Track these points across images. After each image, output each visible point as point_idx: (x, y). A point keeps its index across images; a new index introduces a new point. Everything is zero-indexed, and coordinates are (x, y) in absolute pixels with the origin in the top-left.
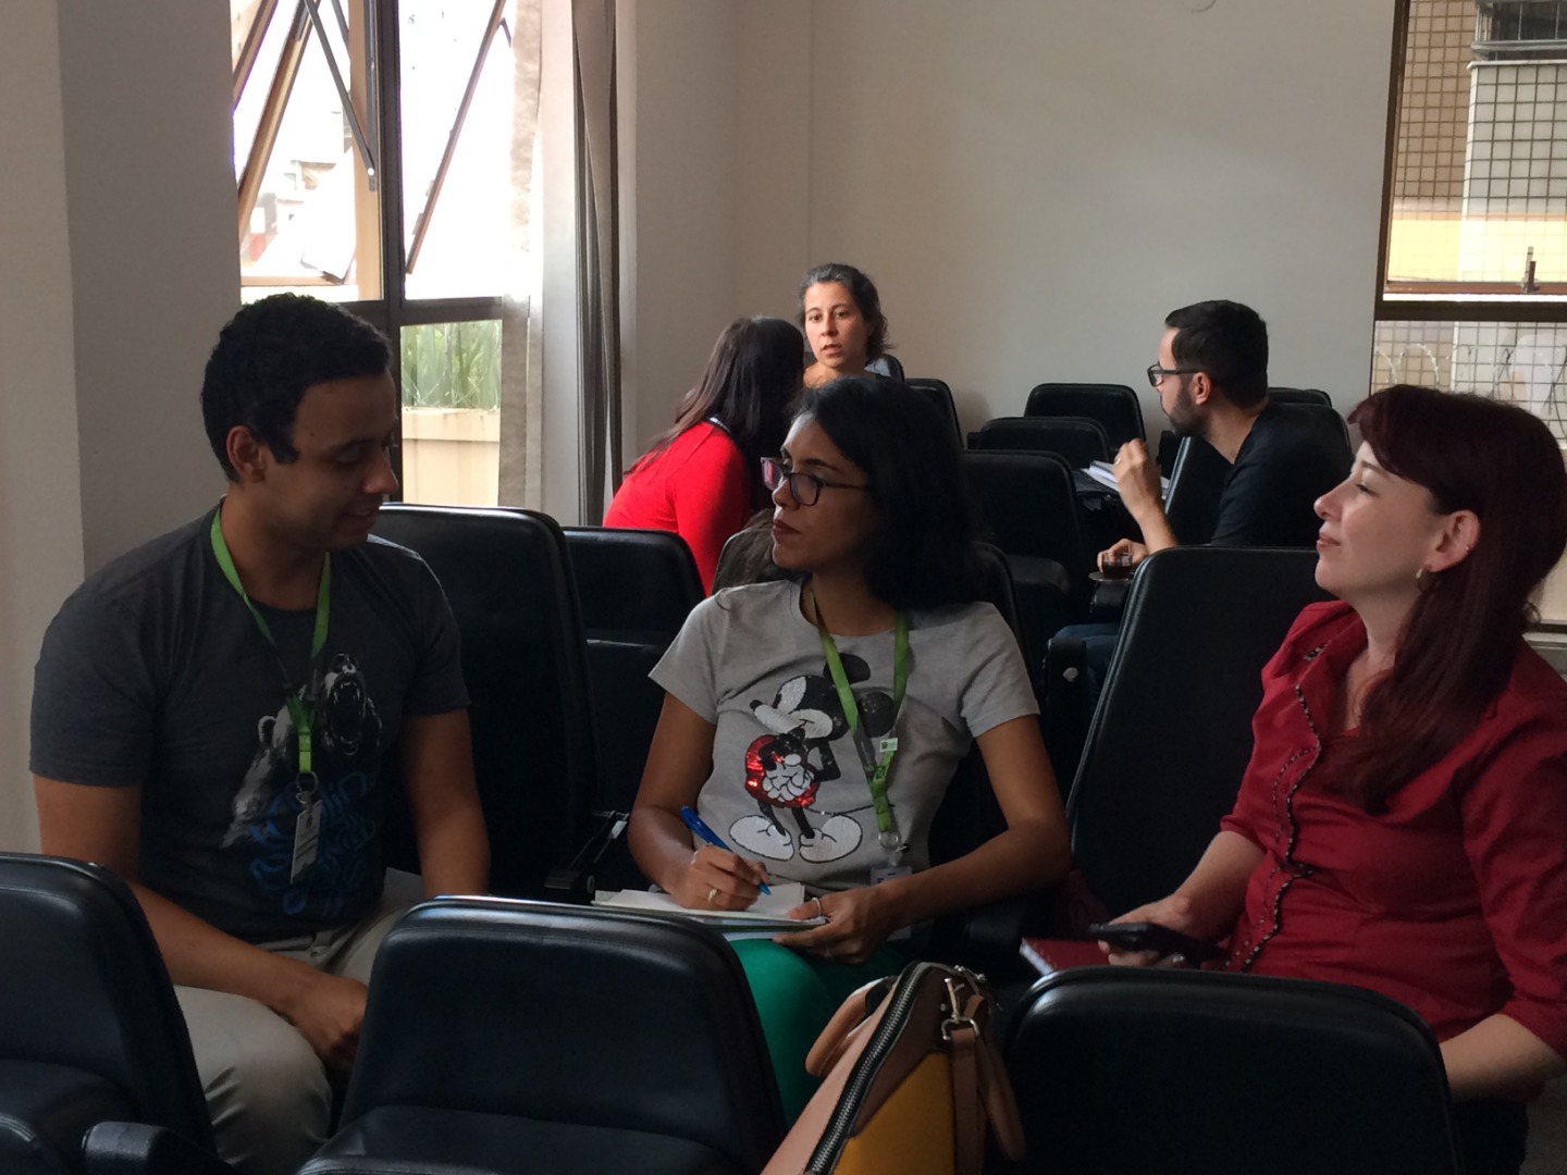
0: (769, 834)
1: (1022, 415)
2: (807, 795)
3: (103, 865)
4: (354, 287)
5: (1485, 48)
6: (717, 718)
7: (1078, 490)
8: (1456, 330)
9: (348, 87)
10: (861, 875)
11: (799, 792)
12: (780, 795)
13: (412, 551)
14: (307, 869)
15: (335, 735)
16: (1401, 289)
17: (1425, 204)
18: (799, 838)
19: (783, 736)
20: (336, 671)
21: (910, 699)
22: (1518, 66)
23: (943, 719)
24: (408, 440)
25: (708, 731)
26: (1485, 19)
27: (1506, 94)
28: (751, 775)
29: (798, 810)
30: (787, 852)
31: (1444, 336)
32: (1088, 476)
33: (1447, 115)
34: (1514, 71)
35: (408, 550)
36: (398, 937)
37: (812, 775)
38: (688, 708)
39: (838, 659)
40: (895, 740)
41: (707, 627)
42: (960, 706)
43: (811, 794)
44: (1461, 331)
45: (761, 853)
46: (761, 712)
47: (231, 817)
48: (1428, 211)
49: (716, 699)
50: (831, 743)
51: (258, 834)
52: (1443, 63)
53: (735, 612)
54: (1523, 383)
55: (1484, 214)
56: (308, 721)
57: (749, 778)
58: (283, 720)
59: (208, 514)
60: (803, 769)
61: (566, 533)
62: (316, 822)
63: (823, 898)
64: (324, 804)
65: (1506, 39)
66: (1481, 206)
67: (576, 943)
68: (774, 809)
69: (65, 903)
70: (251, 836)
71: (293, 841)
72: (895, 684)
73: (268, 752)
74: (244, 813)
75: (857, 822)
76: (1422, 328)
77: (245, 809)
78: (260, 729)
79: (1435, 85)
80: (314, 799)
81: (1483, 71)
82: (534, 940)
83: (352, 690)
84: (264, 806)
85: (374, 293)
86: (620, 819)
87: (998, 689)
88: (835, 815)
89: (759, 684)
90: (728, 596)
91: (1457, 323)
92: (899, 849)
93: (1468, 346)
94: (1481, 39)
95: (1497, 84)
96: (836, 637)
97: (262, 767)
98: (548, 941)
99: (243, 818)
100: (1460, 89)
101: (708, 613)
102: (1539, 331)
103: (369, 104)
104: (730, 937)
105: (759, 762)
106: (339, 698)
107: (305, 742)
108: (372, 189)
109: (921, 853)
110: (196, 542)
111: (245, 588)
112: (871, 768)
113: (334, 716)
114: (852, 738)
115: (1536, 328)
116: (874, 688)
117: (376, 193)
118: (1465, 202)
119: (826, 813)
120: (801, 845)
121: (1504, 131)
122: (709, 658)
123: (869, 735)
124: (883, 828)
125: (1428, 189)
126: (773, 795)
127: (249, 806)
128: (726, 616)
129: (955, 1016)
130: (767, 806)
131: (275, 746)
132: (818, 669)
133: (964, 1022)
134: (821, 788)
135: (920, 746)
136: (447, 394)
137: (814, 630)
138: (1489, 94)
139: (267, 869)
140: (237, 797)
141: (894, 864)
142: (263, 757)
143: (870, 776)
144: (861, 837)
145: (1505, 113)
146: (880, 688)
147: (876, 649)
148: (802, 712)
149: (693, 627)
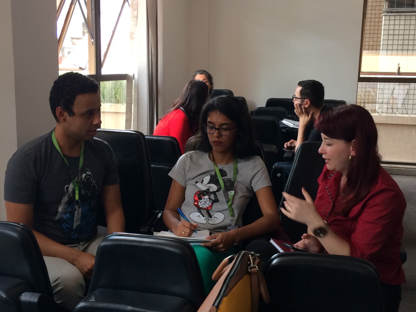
0: (200, 217)
1: (265, 106)
2: (210, 206)
3: (24, 224)
4: (88, 71)
5: (386, 10)
6: (186, 186)
7: (280, 126)
8: (378, 85)
9: (86, 17)
10: (225, 228)
11: (208, 206)
12: (203, 206)
13: (105, 142)
14: (78, 226)
15: (85, 191)
16: (365, 74)
17: (370, 52)
18: (208, 218)
19: (204, 191)
20: (85, 173)
21: (237, 181)
22: (395, 15)
23: (247, 187)
24: (102, 112)
25: (184, 189)
26: (387, 2)
27: (392, 22)
28: (195, 201)
29: (208, 210)
30: (205, 222)
31: (375, 86)
32: (282, 123)
33: (376, 28)
34: (394, 16)
35: (104, 141)
36: (103, 244)
37: (212, 201)
38: (179, 183)
39: (219, 170)
40: (233, 191)
41: (184, 161)
42: (251, 183)
43: (211, 206)
44: (379, 85)
45: (198, 222)
46: (198, 184)
47: (57, 212)
48: (371, 53)
49: (186, 181)
50: (217, 193)
51: (65, 217)
52: (375, 14)
53: (191, 158)
54: (396, 99)
55: (386, 54)
56: (78, 186)
57: (195, 202)
58: (71, 186)
59: (51, 131)
60: (209, 200)
61: (146, 137)
62: (80, 213)
63: (215, 234)
64: (82, 208)
65: (392, 8)
66: (385, 52)
67: (151, 245)
68: (202, 210)
69: (14, 234)
70: (63, 217)
71: (74, 218)
72: (234, 177)
73: (67, 195)
74: (61, 211)
75: (223, 214)
76: (369, 84)
77: (61, 210)
78: (65, 189)
79: (373, 20)
80: (79, 207)
81: (386, 16)
82: (140, 244)
83: (89, 178)
84: (66, 209)
85: (93, 73)
86: (160, 213)
87: (261, 179)
88: (218, 212)
89: (198, 177)
90: (189, 154)
91: (379, 83)
92: (235, 221)
93: (382, 89)
94: (385, 8)
95: (390, 20)
96: (218, 165)
97: (65, 199)
98: (143, 245)
99: (61, 212)
100: (380, 21)
101: (184, 158)
102: (400, 85)
103: (92, 22)
104: (191, 244)
105: (197, 198)
106: (86, 180)
107: (77, 192)
108: (93, 45)
109: (240, 222)
110: (48, 138)
111: (61, 151)
112: (227, 200)
113: (85, 185)
114: (222, 192)
115: (399, 84)
116: (228, 178)
117: (94, 46)
118: (381, 51)
119: (215, 211)
120: (208, 220)
121: (391, 32)
122: (184, 170)
123: (227, 191)
124: (231, 215)
125: (371, 47)
126: (201, 206)
127: (62, 209)
128: (189, 159)
129: (252, 265)
130: (200, 209)
131: (69, 193)
132: (213, 173)
133: (255, 267)
134: (214, 205)
135: (240, 194)
136: (111, 100)
137: (212, 162)
138: (387, 22)
139: (67, 226)
140: (59, 206)
141: (233, 225)
142: (66, 196)
143: (228, 202)
144: (224, 218)
145: (392, 27)
146: (230, 178)
147: (229, 168)
148: (209, 184)
149: (180, 162)
